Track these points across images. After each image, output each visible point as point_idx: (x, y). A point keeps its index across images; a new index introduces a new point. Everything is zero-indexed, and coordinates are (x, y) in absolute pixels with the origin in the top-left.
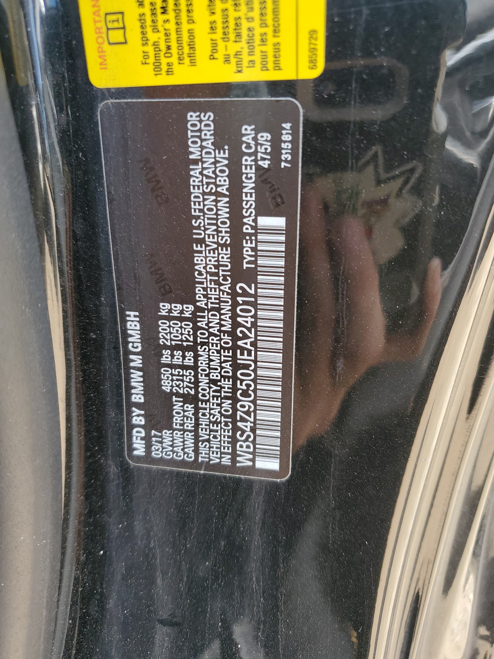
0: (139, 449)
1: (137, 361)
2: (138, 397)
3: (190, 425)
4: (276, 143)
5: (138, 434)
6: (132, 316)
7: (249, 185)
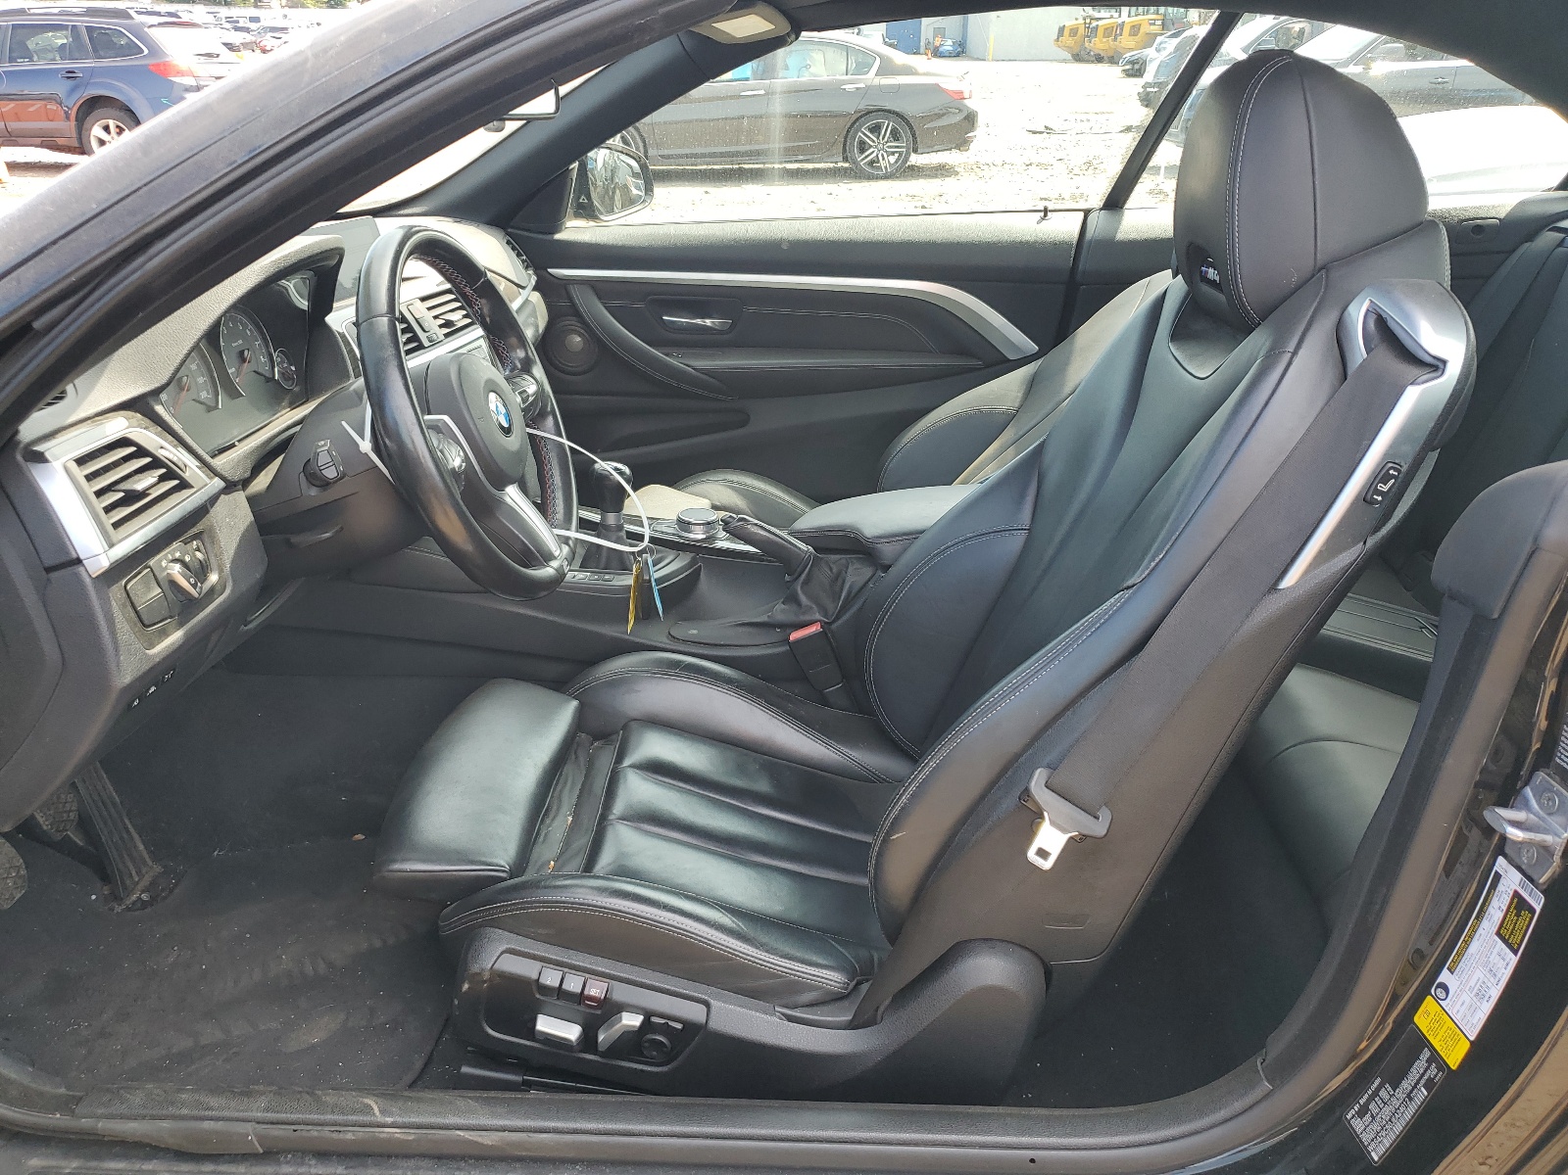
0: (1349, 1117)
1: (1370, 1092)
2: (1362, 1102)
3: (1366, 1123)
4: (1437, 1074)
5: (1353, 1112)
6: (1379, 1079)
7: (1426, 1077)
